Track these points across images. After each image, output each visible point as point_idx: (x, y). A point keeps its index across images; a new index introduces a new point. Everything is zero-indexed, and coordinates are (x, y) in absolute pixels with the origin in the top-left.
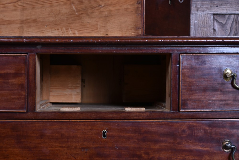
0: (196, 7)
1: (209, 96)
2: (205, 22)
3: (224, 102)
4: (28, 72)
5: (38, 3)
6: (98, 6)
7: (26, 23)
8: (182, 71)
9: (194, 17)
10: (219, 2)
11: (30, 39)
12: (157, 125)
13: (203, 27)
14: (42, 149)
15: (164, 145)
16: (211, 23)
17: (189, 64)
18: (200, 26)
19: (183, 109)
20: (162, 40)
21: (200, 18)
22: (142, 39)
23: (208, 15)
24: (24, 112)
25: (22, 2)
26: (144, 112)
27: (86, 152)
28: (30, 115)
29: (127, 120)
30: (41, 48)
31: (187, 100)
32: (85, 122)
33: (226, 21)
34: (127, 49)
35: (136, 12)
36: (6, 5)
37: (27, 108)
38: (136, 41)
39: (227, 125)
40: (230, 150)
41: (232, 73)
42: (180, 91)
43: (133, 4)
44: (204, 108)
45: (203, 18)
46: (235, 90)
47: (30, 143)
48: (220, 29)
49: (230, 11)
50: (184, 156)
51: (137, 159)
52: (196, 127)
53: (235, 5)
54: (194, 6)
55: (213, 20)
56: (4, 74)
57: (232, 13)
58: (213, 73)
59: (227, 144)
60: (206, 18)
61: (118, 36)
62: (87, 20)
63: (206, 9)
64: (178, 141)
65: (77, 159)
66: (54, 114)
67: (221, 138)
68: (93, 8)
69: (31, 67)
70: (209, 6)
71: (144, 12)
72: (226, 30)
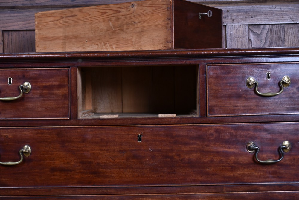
0: (231, 18)
1: (233, 102)
2: (241, 33)
3: (248, 108)
4: (71, 84)
5: (79, 20)
6: (132, 22)
7: (68, 39)
8: (208, 80)
9: (230, 28)
10: (254, 13)
11: (71, 54)
12: (187, 129)
13: (239, 37)
14: (84, 152)
15: (194, 147)
16: (246, 33)
17: (215, 74)
18: (236, 37)
19: (210, 114)
20: (190, 53)
21: (236, 29)
22: (172, 52)
23: (243, 26)
24: (68, 120)
25: (64, 20)
26: (175, 118)
27: (123, 155)
28: (73, 122)
29: (160, 125)
30: (82, 62)
31: (214, 106)
32: (122, 128)
33: (261, 31)
34: (158, 61)
35: (166, 28)
36: (50, 23)
37: (70, 116)
38: (166, 54)
39: (251, 128)
40: (254, 151)
41: (254, 81)
42: (207, 99)
43: (163, 20)
44: (229, 113)
45: (239, 29)
46: (257, 96)
47: (74, 147)
48: (255, 39)
49: (265, 21)
50: (212, 157)
51: (169, 160)
52: (223, 130)
53: (269, 16)
54: (230, 17)
55: (249, 31)
56: (49, 85)
57: (267, 23)
58: (237, 81)
59: (251, 145)
60: (241, 29)
61: (151, 50)
62: (123, 35)
63: (241, 21)
64: (206, 144)
65: (115, 161)
66: (94, 120)
67: (245, 141)
68: (128, 24)
69: (73, 79)
70: (244, 17)
71: (174, 27)
72: (261, 40)
